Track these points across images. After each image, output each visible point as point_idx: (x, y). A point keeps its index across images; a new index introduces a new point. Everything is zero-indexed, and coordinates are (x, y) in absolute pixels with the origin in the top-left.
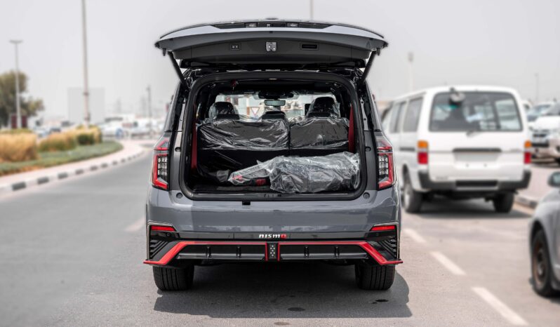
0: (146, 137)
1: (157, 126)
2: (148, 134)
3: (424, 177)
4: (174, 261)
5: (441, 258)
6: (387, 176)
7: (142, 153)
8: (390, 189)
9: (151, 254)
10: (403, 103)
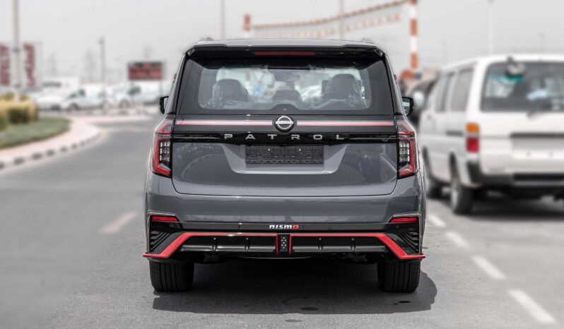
0: (97, 112)
1: (113, 96)
2: (101, 107)
3: (474, 169)
4: (177, 254)
5: (483, 264)
6: (409, 163)
7: (98, 136)
8: (413, 178)
9: (151, 246)
10: (451, 75)
